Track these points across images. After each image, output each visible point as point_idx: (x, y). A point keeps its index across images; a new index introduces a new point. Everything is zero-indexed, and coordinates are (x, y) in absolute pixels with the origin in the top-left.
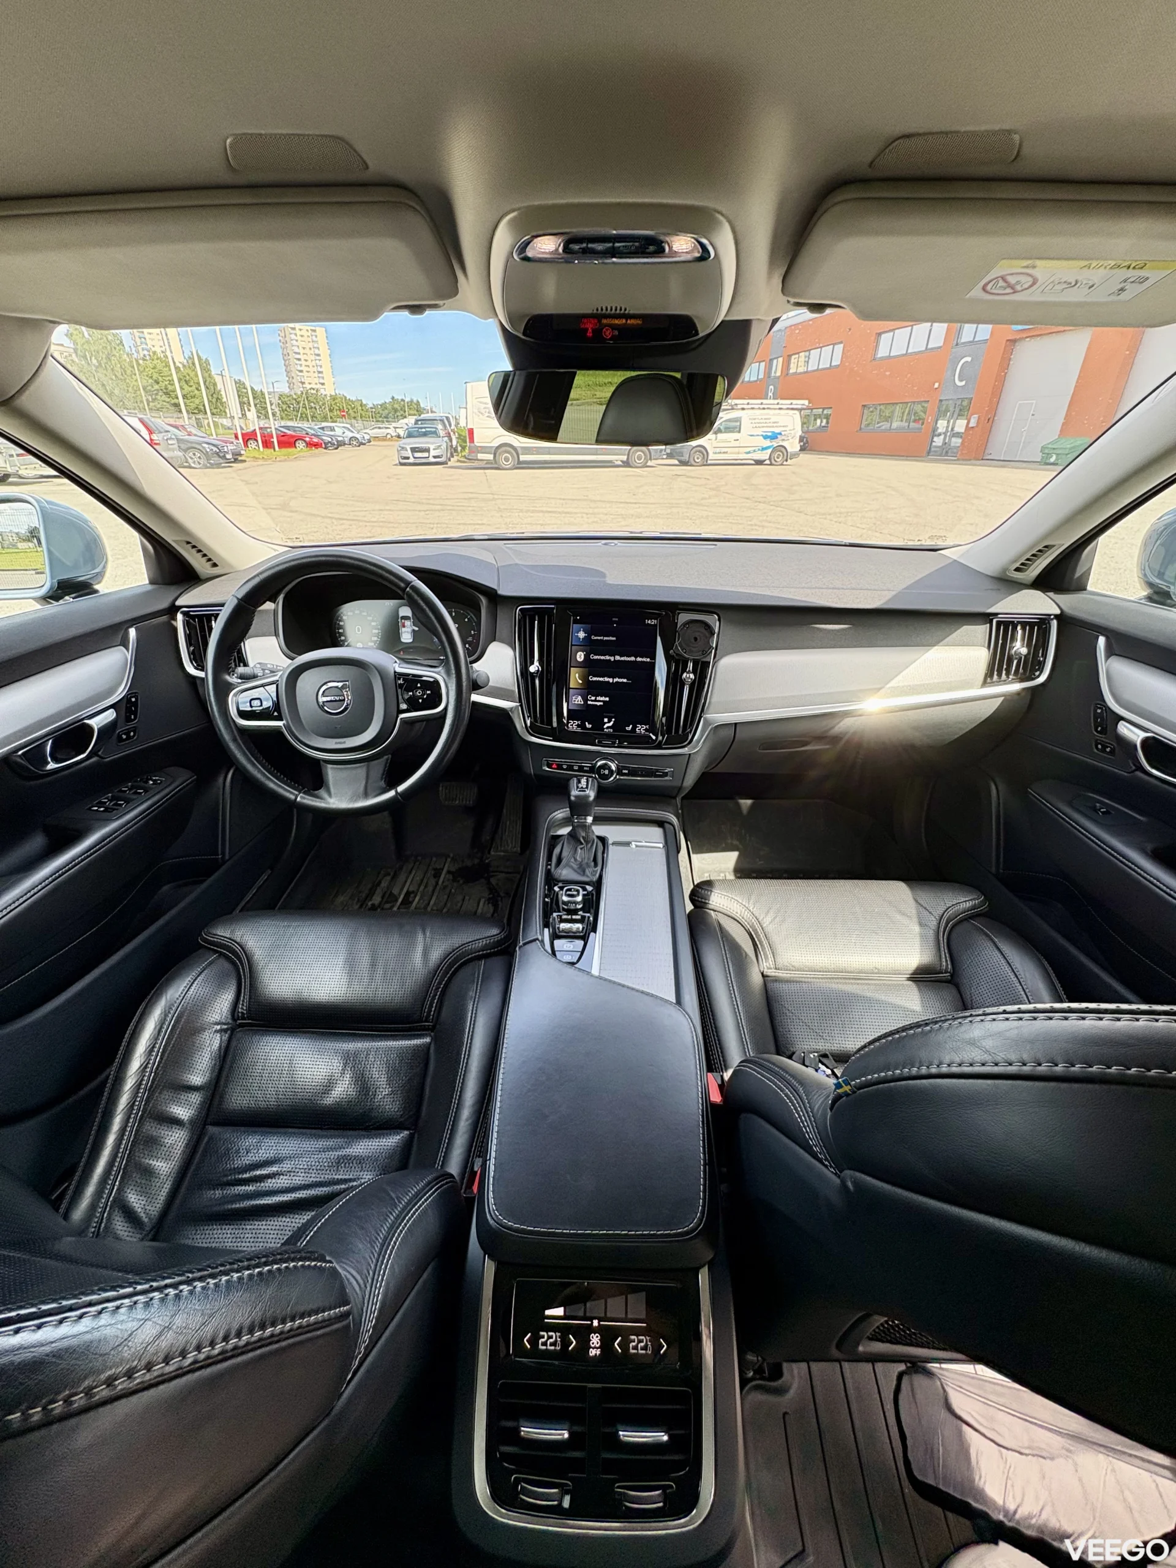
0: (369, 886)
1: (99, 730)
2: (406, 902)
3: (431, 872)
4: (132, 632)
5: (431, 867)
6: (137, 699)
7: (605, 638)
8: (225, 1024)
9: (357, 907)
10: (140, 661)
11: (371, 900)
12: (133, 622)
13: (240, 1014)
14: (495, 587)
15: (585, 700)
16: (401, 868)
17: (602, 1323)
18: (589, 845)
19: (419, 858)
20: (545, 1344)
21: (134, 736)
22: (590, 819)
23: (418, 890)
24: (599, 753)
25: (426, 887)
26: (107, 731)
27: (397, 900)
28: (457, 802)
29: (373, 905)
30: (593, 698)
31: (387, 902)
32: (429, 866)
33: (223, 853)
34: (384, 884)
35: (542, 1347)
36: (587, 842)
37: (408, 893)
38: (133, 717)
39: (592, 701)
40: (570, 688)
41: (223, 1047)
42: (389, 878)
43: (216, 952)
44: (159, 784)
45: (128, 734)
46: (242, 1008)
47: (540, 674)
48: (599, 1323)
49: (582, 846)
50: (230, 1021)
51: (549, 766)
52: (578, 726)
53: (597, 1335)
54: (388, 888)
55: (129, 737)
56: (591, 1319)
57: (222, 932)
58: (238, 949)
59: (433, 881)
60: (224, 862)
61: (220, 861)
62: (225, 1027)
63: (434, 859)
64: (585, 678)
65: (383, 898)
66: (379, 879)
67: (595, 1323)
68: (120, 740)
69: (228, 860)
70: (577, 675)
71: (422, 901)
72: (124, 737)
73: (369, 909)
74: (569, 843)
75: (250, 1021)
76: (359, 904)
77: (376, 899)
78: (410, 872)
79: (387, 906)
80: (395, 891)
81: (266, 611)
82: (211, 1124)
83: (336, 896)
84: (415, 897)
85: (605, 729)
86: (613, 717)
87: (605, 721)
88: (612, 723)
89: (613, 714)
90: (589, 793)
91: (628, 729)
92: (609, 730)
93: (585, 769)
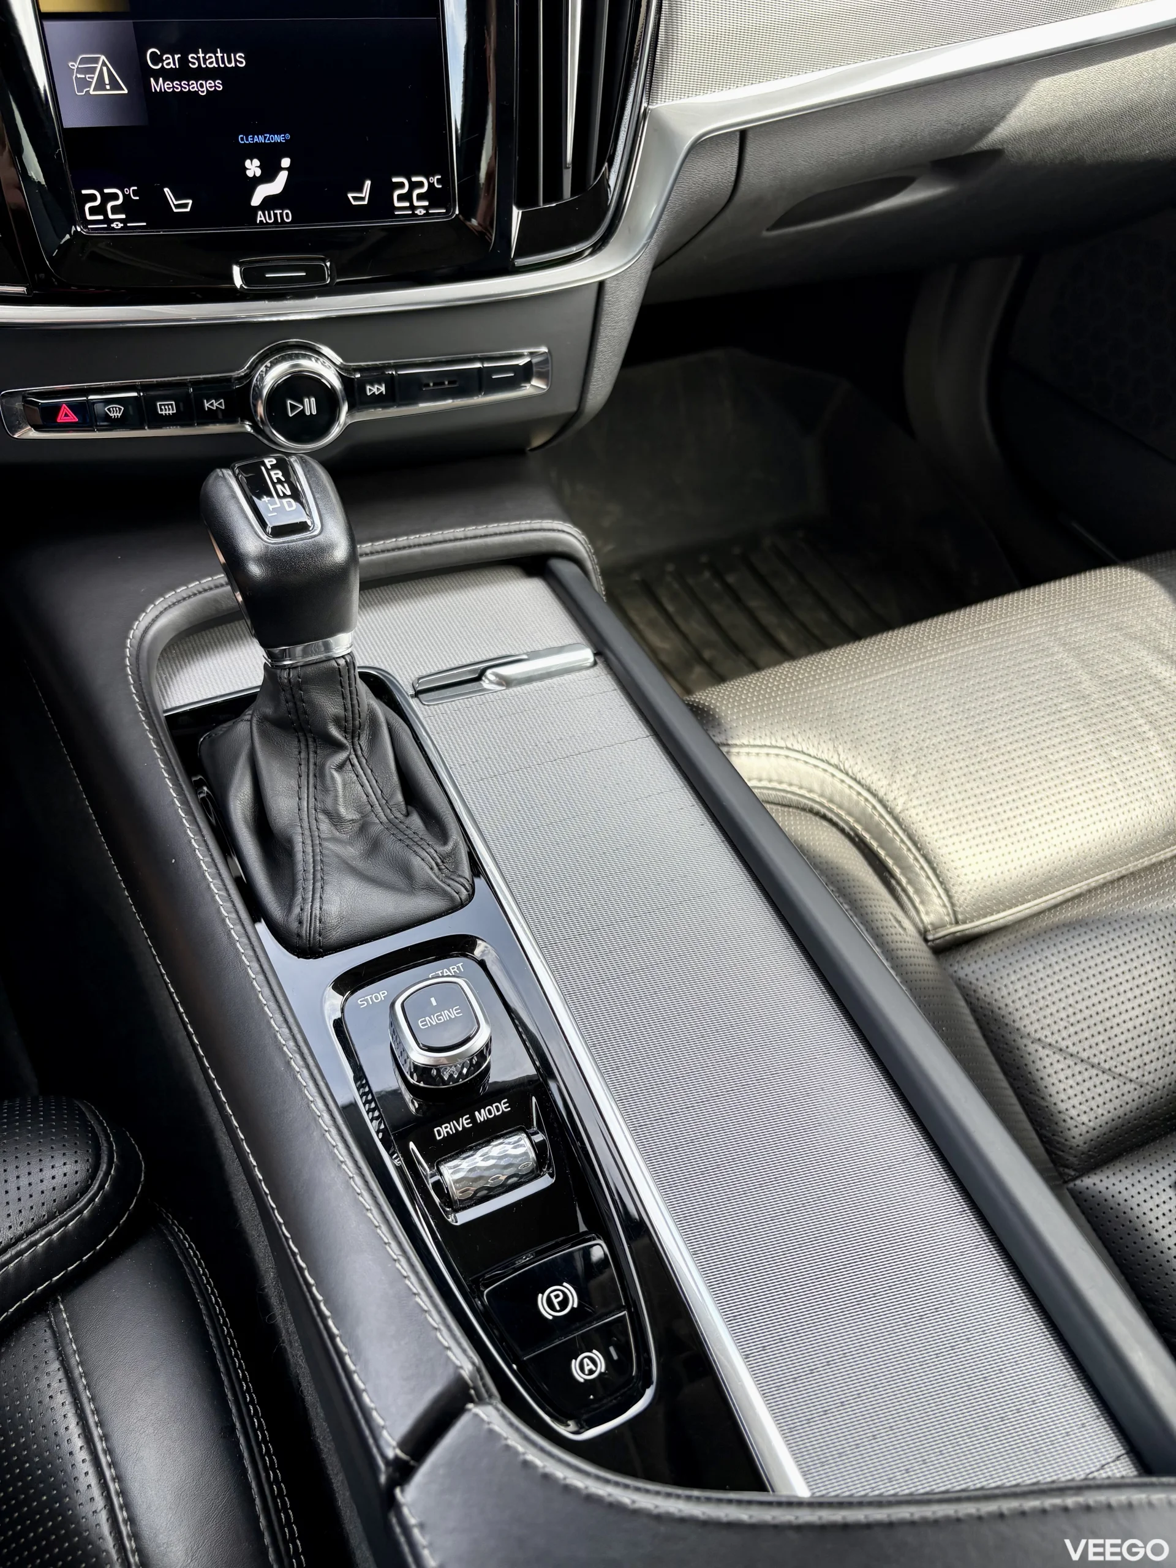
15: (136, 72)
22: (347, 642)
30: (170, 62)
39: (168, 75)
49: (342, 756)
85: (260, 213)
86: (279, 151)
87: (250, 174)
88: (283, 177)
89: (279, 133)
90: (320, 534)
91: (355, 198)
92: (275, 215)
93: (207, 405)
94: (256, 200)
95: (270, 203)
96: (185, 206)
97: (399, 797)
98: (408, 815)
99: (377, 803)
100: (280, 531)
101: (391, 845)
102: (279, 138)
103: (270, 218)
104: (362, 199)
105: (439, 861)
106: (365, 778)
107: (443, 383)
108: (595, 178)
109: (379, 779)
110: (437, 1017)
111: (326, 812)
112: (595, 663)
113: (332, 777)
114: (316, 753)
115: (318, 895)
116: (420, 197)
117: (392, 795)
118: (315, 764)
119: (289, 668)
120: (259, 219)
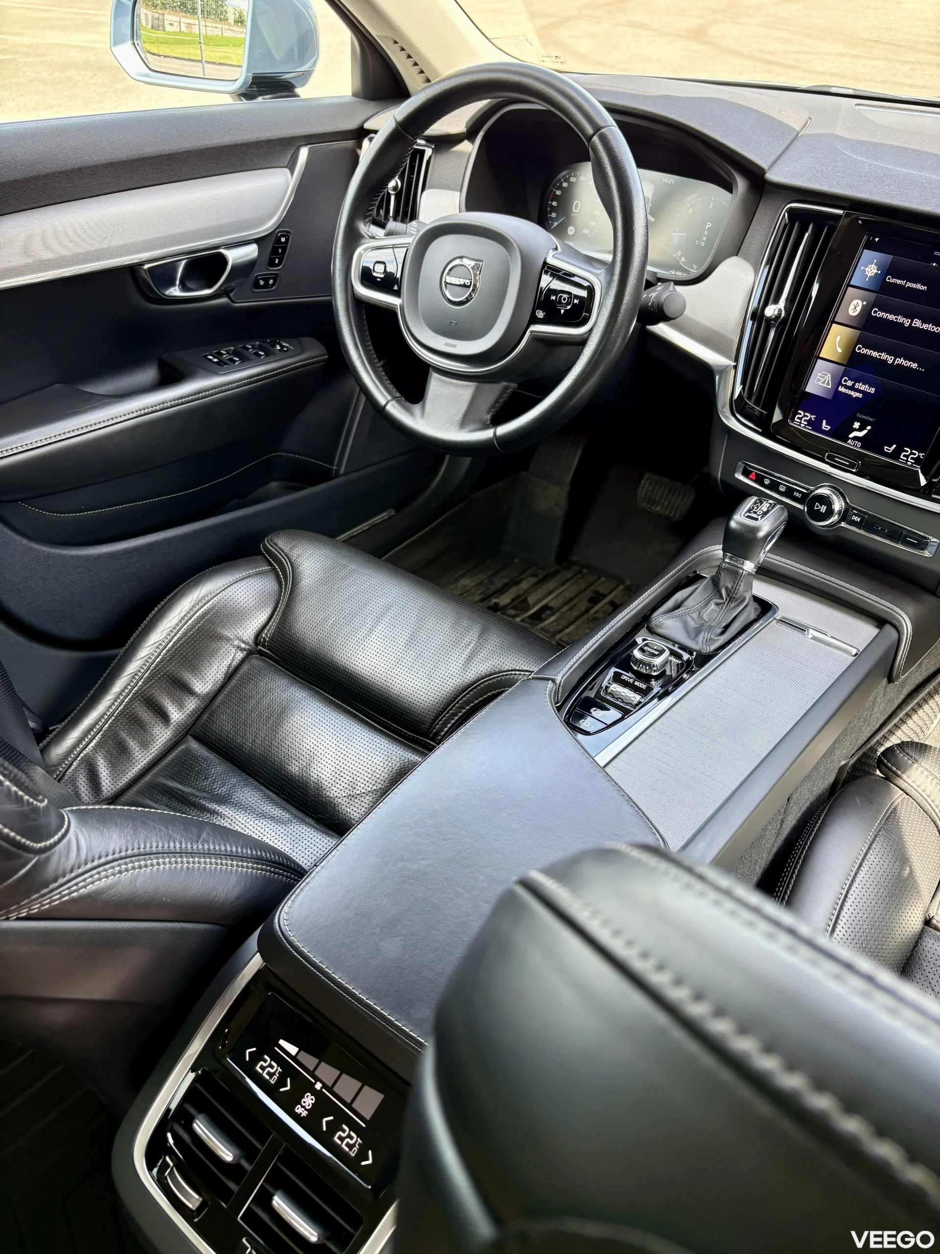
0: (506, 581)
1: (234, 268)
2: (537, 617)
3: (589, 594)
4: (304, 153)
5: (592, 588)
6: (287, 240)
7: (910, 285)
8: (244, 642)
9: (478, 598)
10: (302, 190)
11: (498, 598)
12: (310, 139)
13: (262, 640)
14: (764, 165)
15: (837, 383)
16: (554, 574)
17: (323, 1090)
18: (732, 605)
19: (585, 571)
20: (263, 1068)
21: (273, 285)
22: (749, 566)
23: (559, 609)
24: (828, 477)
25: (571, 609)
26: (245, 269)
27: (527, 609)
28: (658, 509)
29: (496, 604)
30: (850, 383)
31: (514, 608)
32: (590, 585)
33: (339, 465)
34: (524, 585)
35: (258, 1068)
36: (731, 599)
37: (546, 608)
38: (277, 261)
39: (846, 387)
40: (819, 357)
41: (233, 665)
42: (533, 580)
43: (271, 565)
44: (285, 351)
45: (266, 280)
46: (266, 635)
47: (780, 322)
48: (321, 1088)
50: (251, 642)
51: (746, 473)
52: (810, 422)
53: (313, 1097)
54: (525, 592)
55: (266, 285)
56: (317, 1079)
57: (282, 543)
58: (289, 569)
59: (583, 606)
60: (337, 475)
61: (334, 472)
62: (243, 645)
63: (603, 579)
64: (850, 346)
65: (513, 600)
66: (522, 576)
67: (318, 1086)
68: (257, 285)
69: (342, 475)
70: (838, 338)
71: (555, 624)
72: (262, 283)
73: (489, 608)
74: (705, 589)
75: (268, 652)
76: (483, 596)
77: (505, 600)
78: (563, 584)
79: (512, 612)
80: (531, 599)
81: (460, 153)
82: (191, 736)
83: (462, 576)
84: (551, 615)
85: (850, 440)
86: (869, 423)
87: (854, 427)
88: (865, 432)
89: (872, 418)
92: (855, 443)
93: (795, 494)
94: (851, 436)
95: (855, 438)
96: (827, 428)
103: (852, 443)
106: (721, 613)
107: (885, 530)
109: (725, 616)
111: (700, 612)
112: (854, 656)
113: (711, 604)
116: (912, 458)
120: (848, 442)
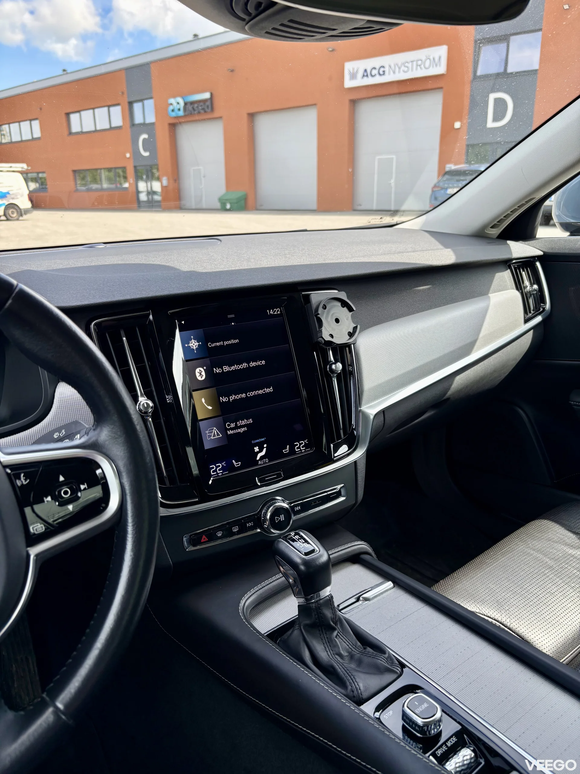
7: (226, 343)
15: (224, 430)
30: (233, 425)
39: (232, 429)
40: (199, 421)
49: (336, 632)
51: (196, 542)
52: (223, 469)
64: (214, 401)
70: (203, 400)
85: (259, 461)
86: (264, 443)
87: (256, 451)
88: (265, 450)
89: (263, 438)
90: (319, 552)
91: (285, 451)
92: (264, 461)
93: (248, 525)
94: (258, 458)
95: (262, 458)
96: (239, 464)
97: (359, 644)
98: (365, 649)
99: (352, 647)
100: (306, 554)
101: (366, 660)
102: (263, 439)
103: (262, 462)
104: (287, 451)
105: (386, 660)
106: (344, 639)
107: (316, 502)
108: (349, 431)
109: (349, 639)
110: (421, 708)
111: (337, 654)
112: (394, 586)
114: (326, 634)
115: (354, 680)
116: (303, 447)
117: (356, 643)
118: (327, 638)
119: (315, 602)
120: (259, 463)
